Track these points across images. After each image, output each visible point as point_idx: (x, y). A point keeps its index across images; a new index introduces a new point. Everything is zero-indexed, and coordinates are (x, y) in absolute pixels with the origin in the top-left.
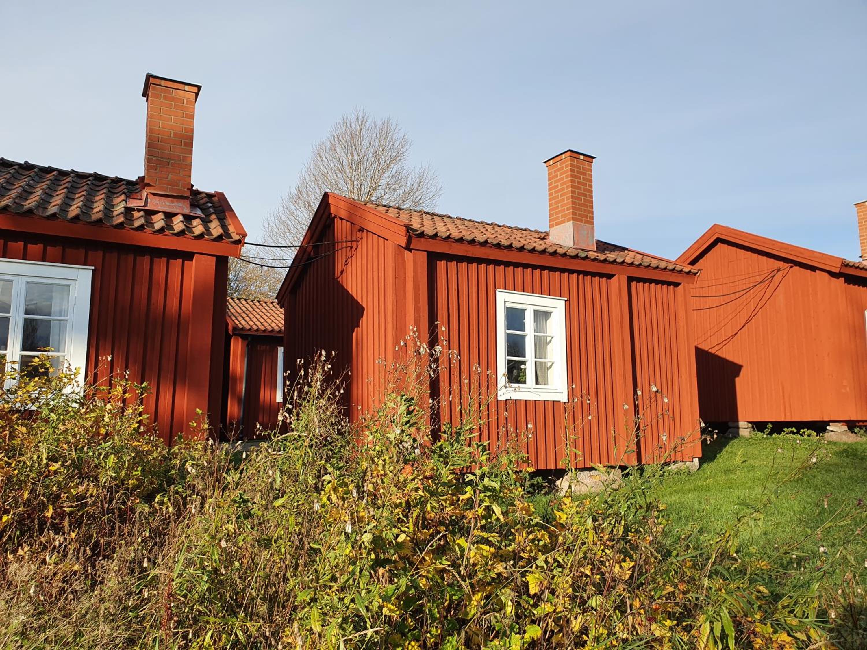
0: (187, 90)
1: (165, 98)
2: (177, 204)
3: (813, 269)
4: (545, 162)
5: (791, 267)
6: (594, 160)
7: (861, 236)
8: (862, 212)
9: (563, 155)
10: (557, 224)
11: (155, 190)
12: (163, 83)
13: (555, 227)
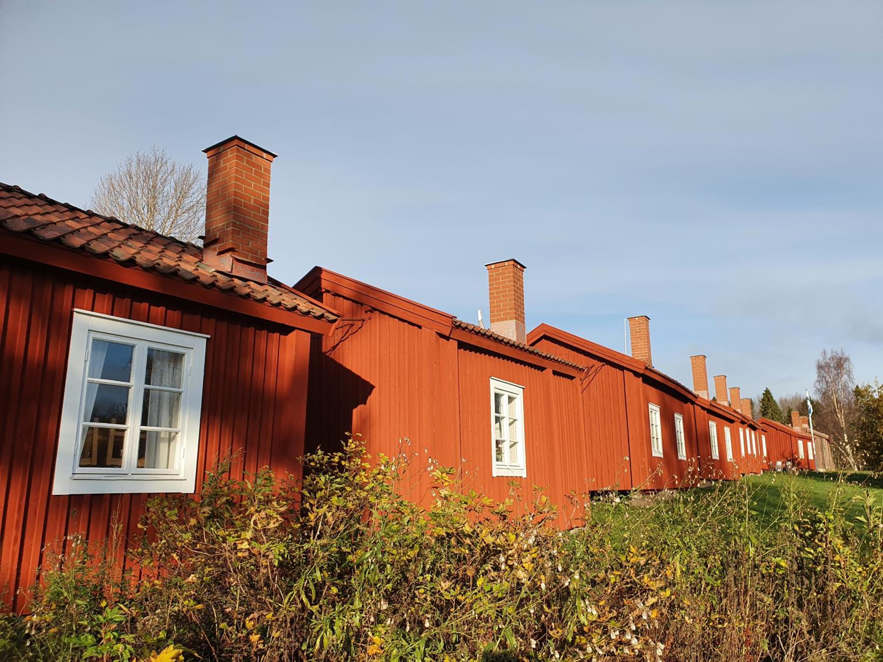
0: (265, 157)
1: (248, 162)
2: (257, 273)
3: (622, 368)
4: (486, 266)
5: (604, 365)
6: (525, 269)
7: (632, 344)
8: (633, 325)
9: (506, 263)
10: (498, 320)
11: (238, 256)
12: (246, 146)
13: (496, 323)
